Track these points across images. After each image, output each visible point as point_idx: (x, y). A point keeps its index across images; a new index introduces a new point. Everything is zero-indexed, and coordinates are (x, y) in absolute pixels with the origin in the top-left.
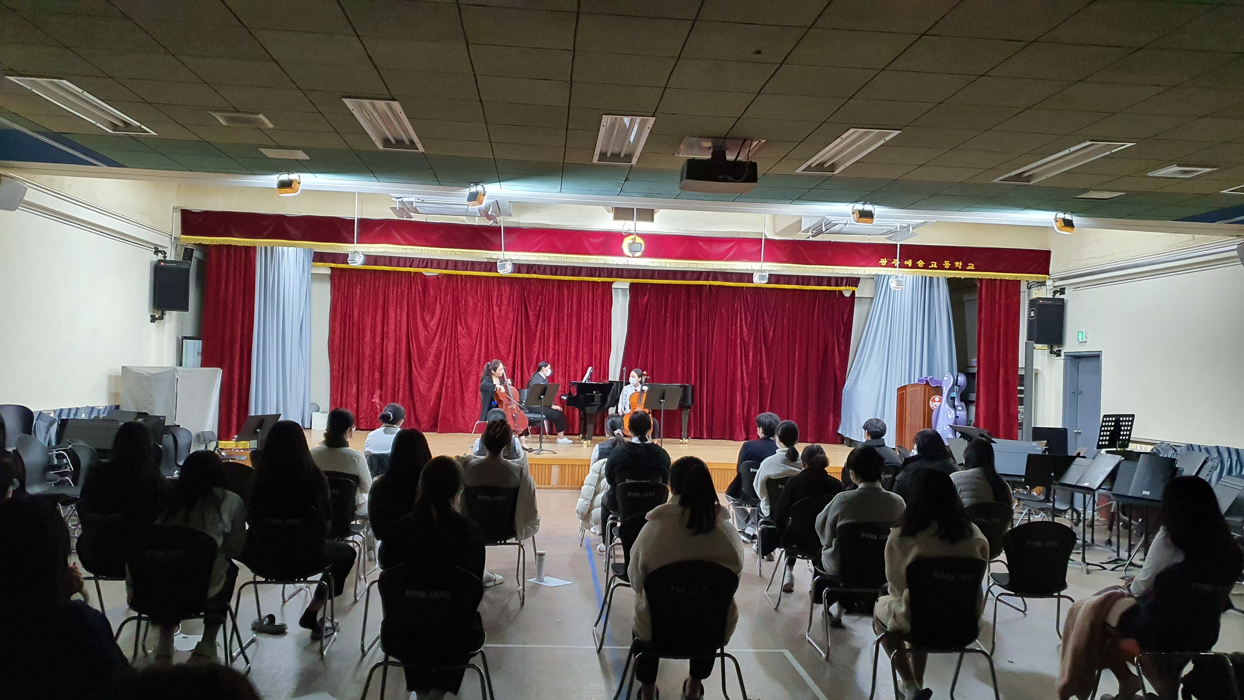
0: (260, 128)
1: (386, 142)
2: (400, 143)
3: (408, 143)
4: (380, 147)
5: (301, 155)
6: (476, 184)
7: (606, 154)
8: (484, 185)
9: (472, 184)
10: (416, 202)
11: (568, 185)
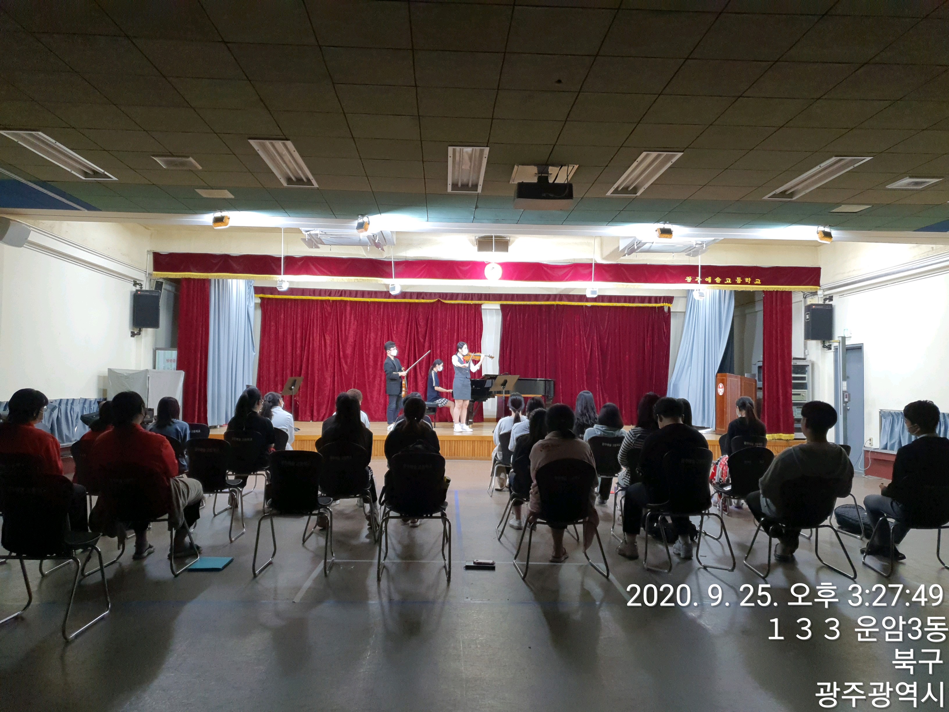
1: (289, 180)
2: (299, 181)
3: (305, 180)
4: (285, 184)
5: (228, 195)
6: (363, 215)
7: (457, 185)
8: (369, 217)
9: (359, 216)
11: (433, 214)
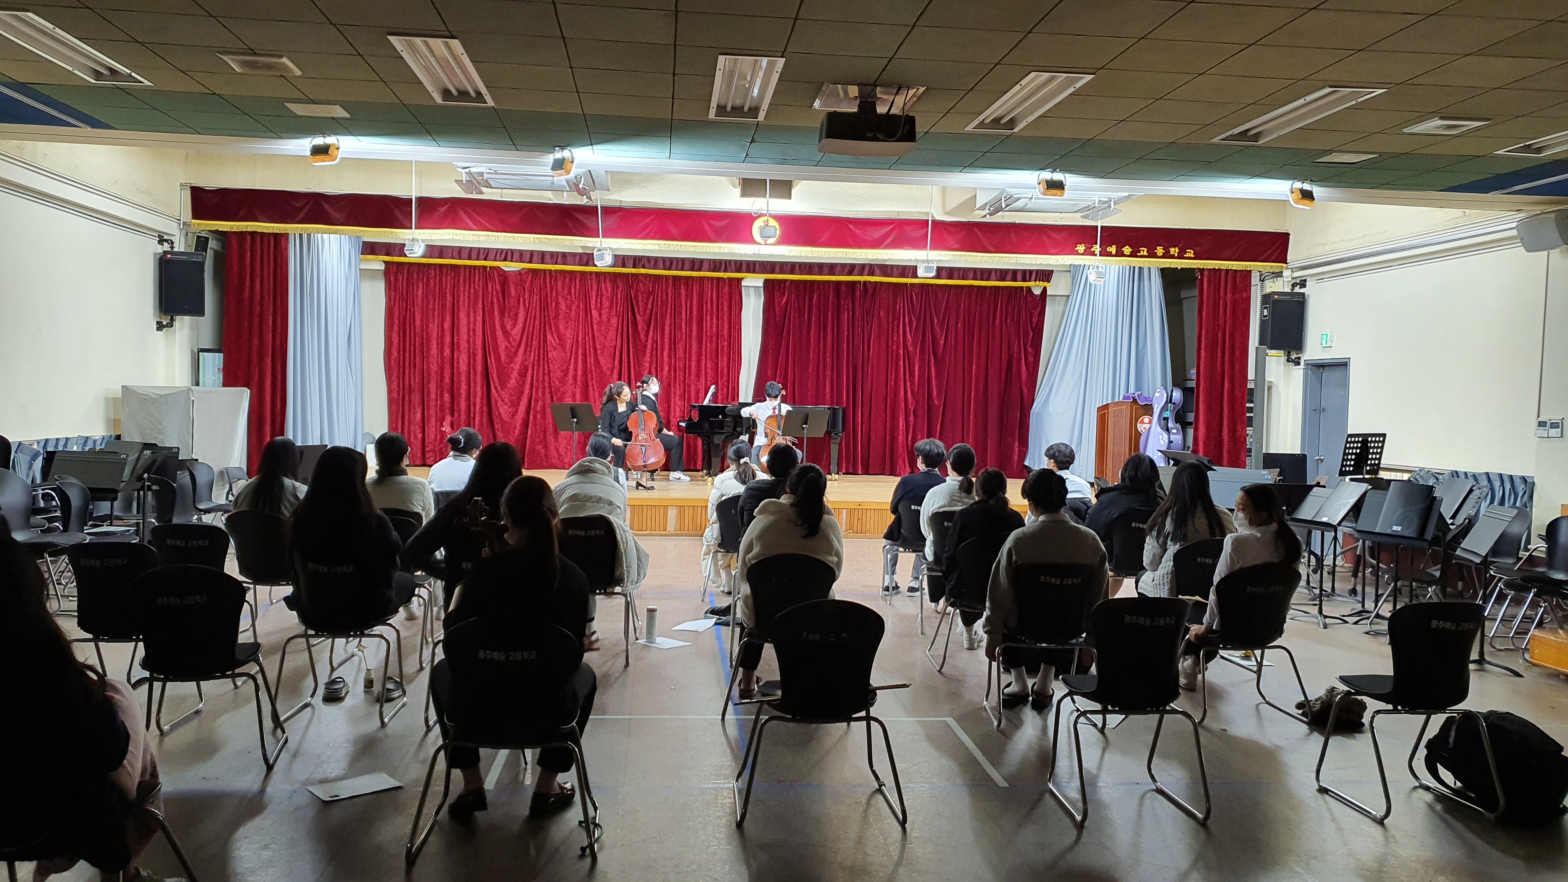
0: (284, 76)
1: (446, 94)
2: (463, 94)
3: (473, 94)
4: (439, 100)
5: (339, 112)
6: (563, 148)
7: (725, 107)
8: (572, 150)
9: (557, 149)
10: (488, 173)
11: (679, 148)
